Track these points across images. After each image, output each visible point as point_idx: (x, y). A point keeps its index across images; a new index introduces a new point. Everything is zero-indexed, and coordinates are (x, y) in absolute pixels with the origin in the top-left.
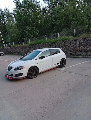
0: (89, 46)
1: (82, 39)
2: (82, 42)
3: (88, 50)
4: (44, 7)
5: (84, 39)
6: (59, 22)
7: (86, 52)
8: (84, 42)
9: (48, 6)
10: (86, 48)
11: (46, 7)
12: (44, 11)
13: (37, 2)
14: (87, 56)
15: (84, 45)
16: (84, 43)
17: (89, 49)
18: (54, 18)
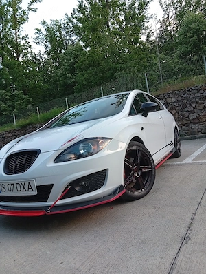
0: (194, 108)
1: (173, 92)
2: (174, 100)
3: (193, 119)
4: (37, 54)
5: (177, 92)
6: (85, 76)
7: (187, 125)
8: (180, 98)
9: (45, 50)
10: (187, 114)
11: (40, 54)
12: (36, 61)
13: (21, 37)
14: (193, 133)
15: (179, 108)
16: (177, 101)
17: (194, 116)
18: (69, 70)
